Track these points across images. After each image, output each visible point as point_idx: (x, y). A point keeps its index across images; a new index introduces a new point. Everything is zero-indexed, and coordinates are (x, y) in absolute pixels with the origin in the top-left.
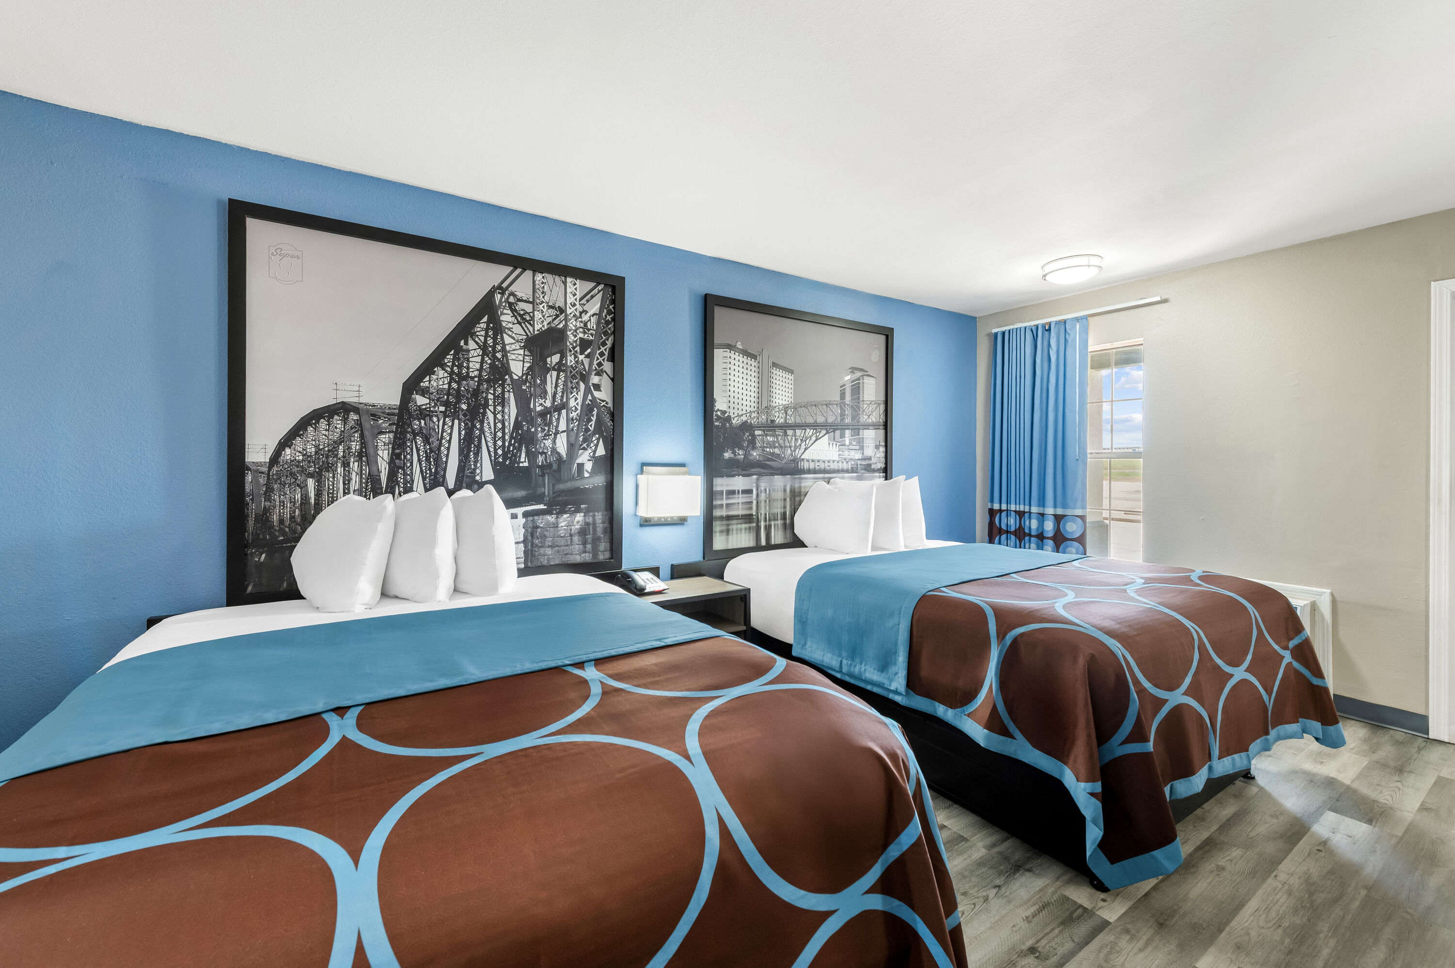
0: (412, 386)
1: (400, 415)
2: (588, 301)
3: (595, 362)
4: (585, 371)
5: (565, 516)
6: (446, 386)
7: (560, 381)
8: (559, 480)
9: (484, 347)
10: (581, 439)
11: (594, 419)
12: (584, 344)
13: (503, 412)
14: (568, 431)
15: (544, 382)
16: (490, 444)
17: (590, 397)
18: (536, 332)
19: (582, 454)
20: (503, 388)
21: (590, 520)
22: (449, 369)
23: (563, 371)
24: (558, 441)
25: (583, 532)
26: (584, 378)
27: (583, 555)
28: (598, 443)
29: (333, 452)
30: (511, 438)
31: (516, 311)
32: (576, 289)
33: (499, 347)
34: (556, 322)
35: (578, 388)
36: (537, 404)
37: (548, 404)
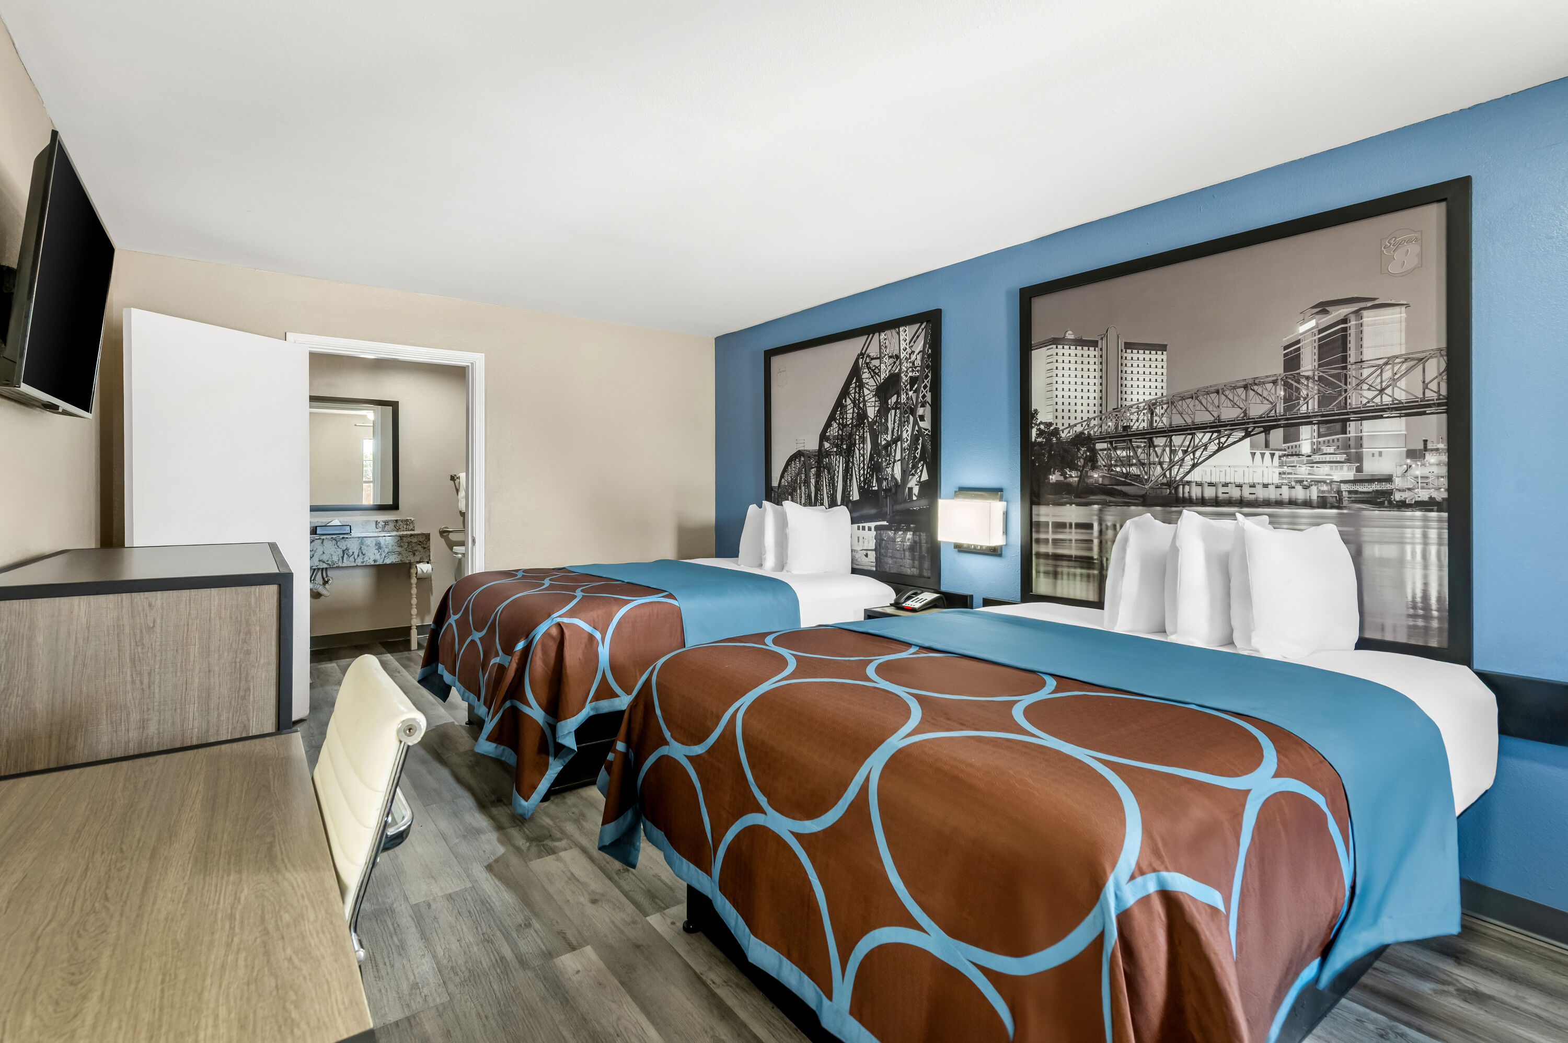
0: (823, 437)
1: (818, 456)
2: (915, 342)
3: (921, 395)
4: (913, 405)
5: (900, 533)
6: (837, 434)
7: (897, 417)
8: (895, 502)
9: (854, 402)
10: (910, 466)
11: (920, 447)
12: (913, 381)
13: (863, 447)
14: (902, 460)
15: (887, 420)
16: (857, 473)
17: (917, 428)
18: (882, 381)
19: (911, 479)
20: (864, 429)
21: (917, 539)
22: (838, 421)
23: (899, 408)
24: (895, 469)
25: (912, 549)
26: (913, 411)
27: (912, 569)
28: (923, 468)
29: (796, 480)
30: (868, 467)
31: (870, 368)
32: (906, 335)
33: (861, 399)
34: (894, 369)
35: (908, 422)
36: (882, 440)
37: (889, 439)
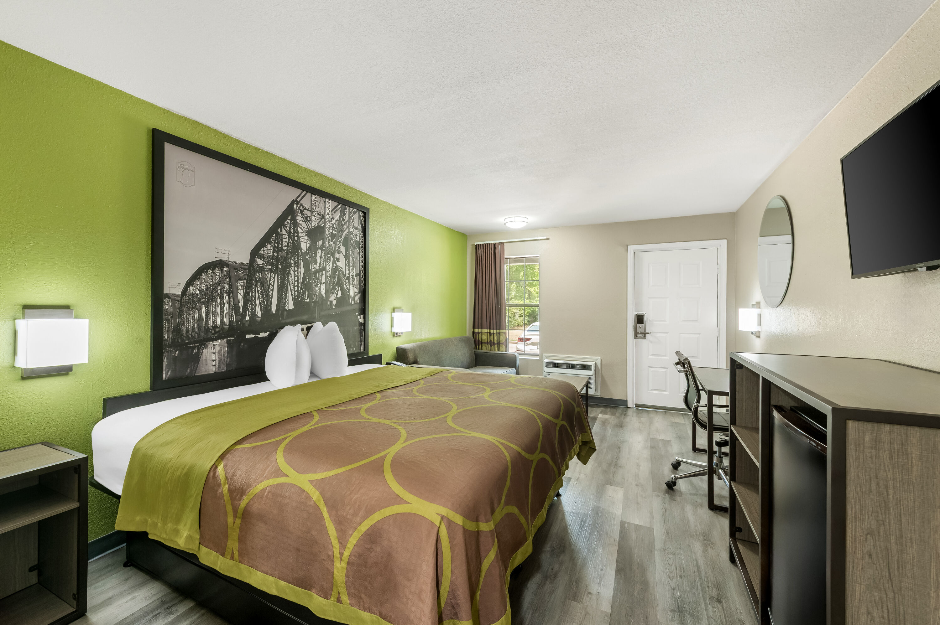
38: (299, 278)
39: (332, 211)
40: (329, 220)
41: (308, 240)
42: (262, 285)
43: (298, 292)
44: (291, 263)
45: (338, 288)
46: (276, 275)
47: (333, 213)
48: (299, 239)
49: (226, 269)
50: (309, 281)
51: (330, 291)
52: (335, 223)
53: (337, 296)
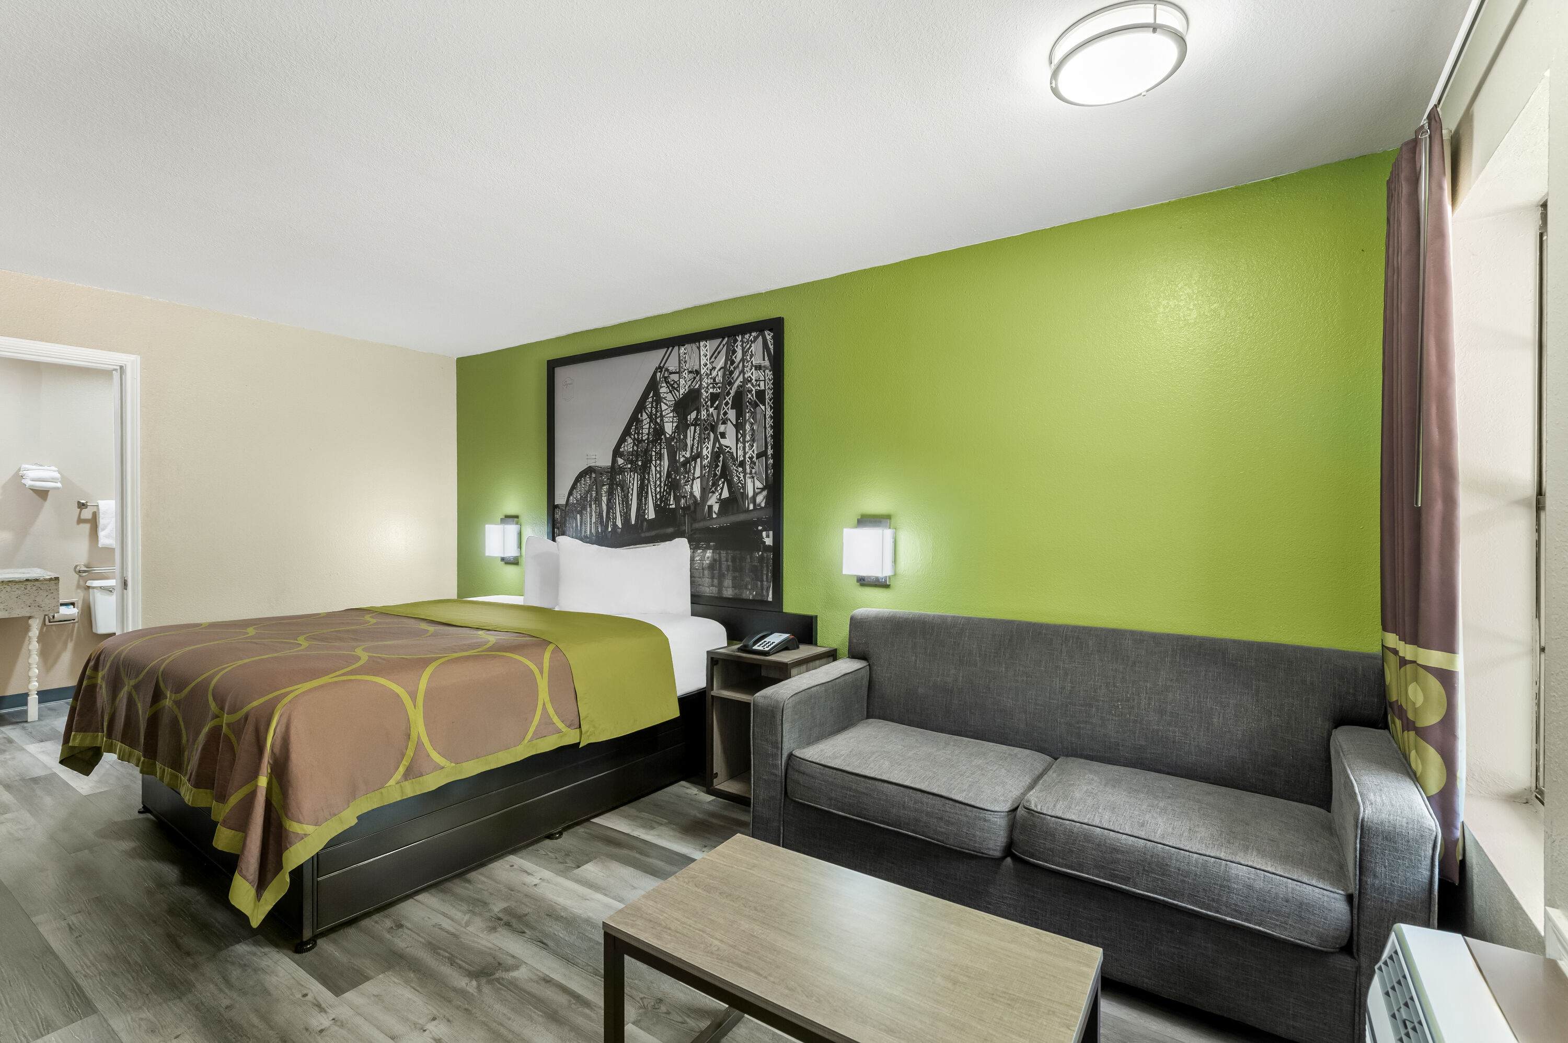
38: (662, 474)
39: (710, 359)
40: (706, 374)
41: (675, 417)
42: (622, 490)
43: (660, 495)
44: (651, 456)
45: (723, 483)
46: (636, 474)
47: (713, 359)
48: (662, 420)
49: (594, 475)
50: (676, 477)
51: (708, 490)
52: (718, 375)
53: (720, 497)
